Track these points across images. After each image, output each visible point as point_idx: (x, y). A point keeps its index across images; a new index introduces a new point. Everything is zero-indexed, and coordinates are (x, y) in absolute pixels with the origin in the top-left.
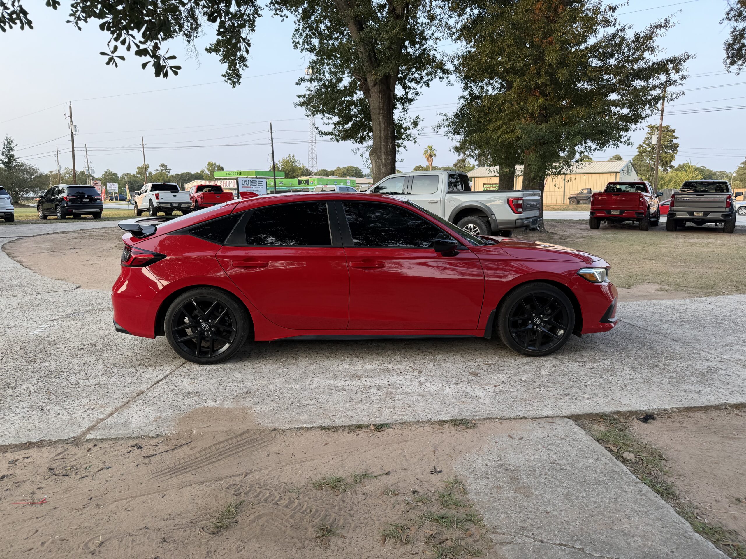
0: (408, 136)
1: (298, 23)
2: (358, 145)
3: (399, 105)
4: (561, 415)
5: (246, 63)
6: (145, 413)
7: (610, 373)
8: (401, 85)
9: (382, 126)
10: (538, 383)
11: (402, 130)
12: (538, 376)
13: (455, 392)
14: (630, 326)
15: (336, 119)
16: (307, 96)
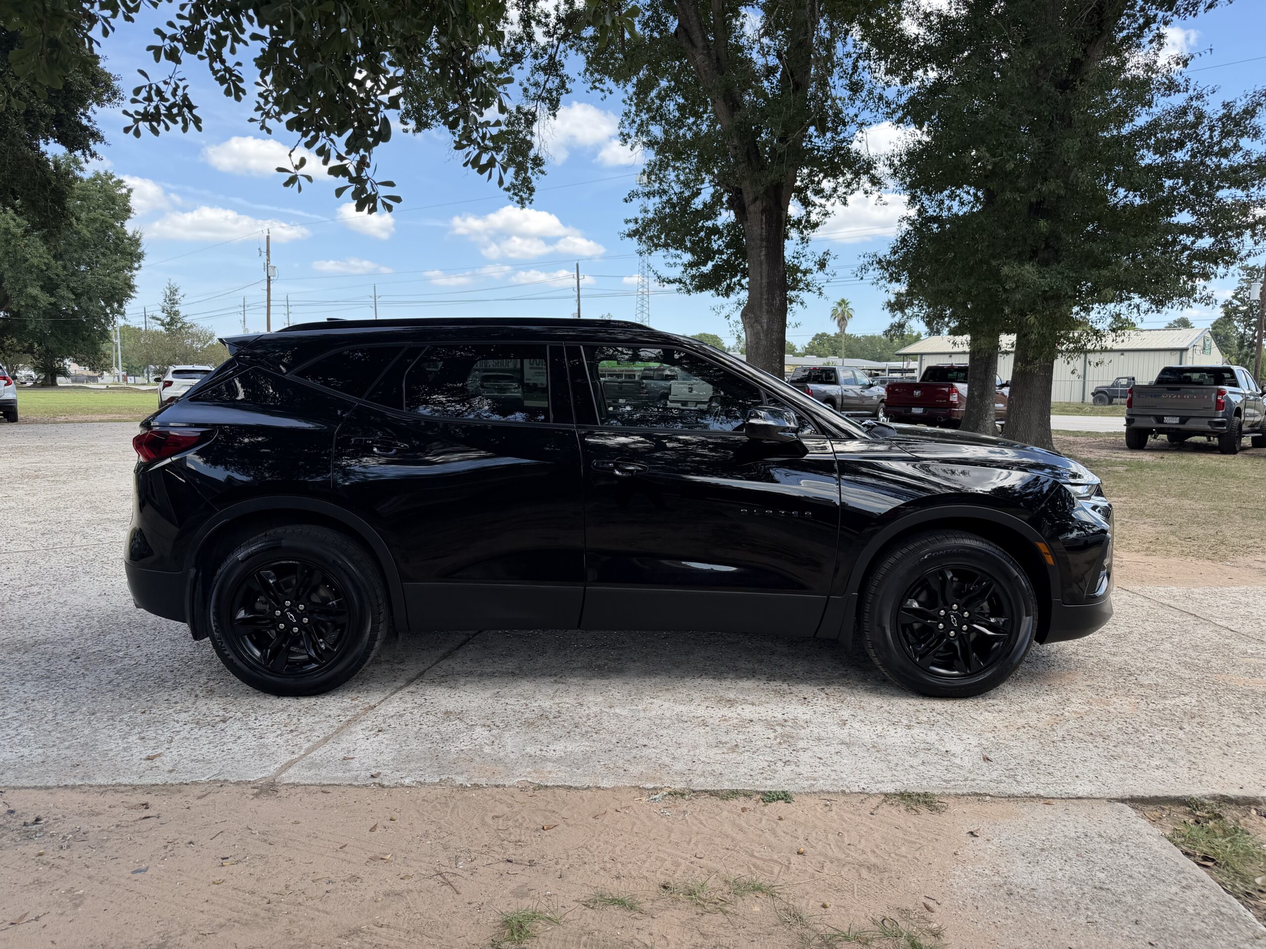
0: (807, 285)
1: (628, 102)
2: (721, 300)
3: (794, 233)
4: (1108, 796)
5: (543, 168)
6: (377, 744)
7: (1197, 720)
8: (800, 200)
9: (764, 267)
10: (1061, 733)
11: (799, 275)
12: (1059, 719)
13: (907, 741)
14: (1229, 633)
15: (688, 257)
16: (640, 222)
